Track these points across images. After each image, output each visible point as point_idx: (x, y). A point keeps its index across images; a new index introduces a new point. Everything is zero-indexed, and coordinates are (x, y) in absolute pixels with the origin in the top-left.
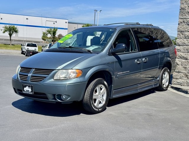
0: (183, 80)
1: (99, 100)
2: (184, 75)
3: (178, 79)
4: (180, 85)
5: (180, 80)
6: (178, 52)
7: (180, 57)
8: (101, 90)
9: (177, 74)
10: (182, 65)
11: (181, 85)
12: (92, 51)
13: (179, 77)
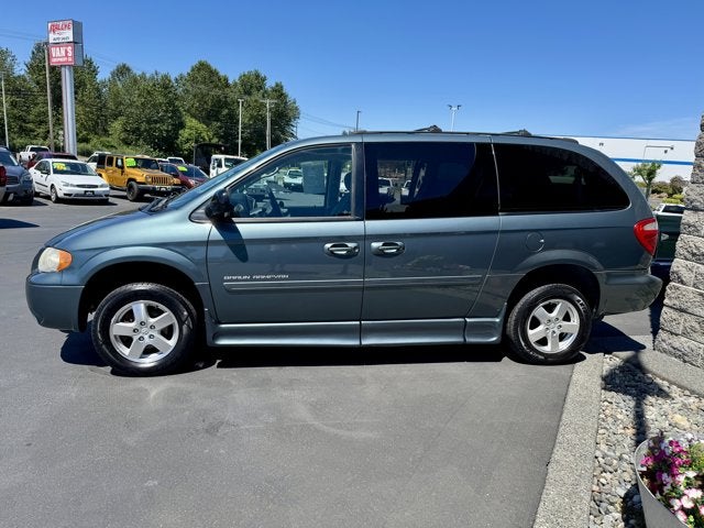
0: (692, 344)
2: (697, 326)
3: (677, 335)
4: (679, 357)
5: (683, 339)
6: (689, 233)
7: (694, 255)
9: (675, 315)
10: (695, 286)
11: (685, 362)
13: (681, 328)
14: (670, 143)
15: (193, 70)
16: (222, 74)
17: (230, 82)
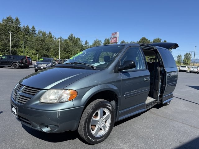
1: (100, 127)
8: (104, 115)
12: (95, 67)
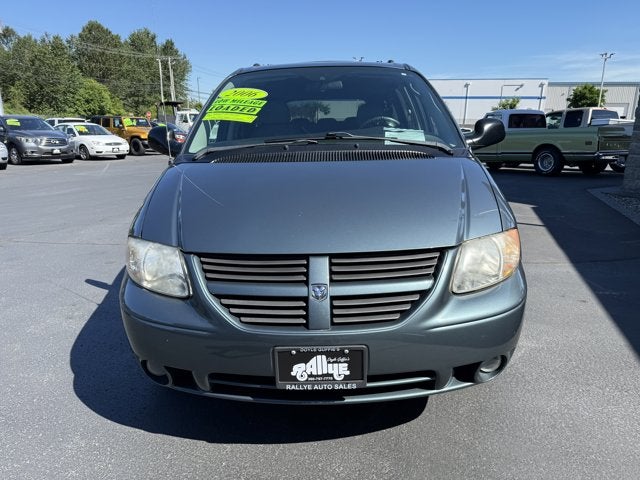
14: (520, 82)
15: (84, 30)
16: (114, 33)
17: (122, 41)
